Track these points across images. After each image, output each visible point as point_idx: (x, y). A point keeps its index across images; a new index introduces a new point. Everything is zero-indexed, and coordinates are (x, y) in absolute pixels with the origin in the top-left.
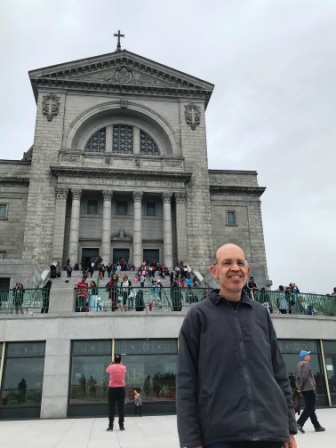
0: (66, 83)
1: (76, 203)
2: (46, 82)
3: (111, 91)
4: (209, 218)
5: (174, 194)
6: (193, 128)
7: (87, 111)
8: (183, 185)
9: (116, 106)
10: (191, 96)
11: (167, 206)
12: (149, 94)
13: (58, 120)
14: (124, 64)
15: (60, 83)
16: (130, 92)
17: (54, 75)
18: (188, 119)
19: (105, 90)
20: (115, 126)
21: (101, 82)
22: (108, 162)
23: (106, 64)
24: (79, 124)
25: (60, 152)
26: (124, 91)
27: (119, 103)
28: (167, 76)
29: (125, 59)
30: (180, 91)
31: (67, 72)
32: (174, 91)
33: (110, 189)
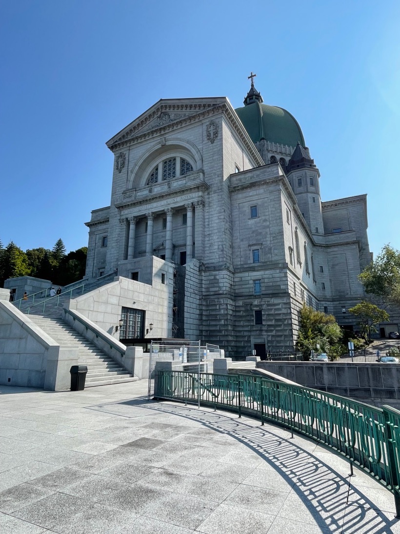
1: (132, 227)
4: (222, 217)
5: (192, 203)
6: (212, 143)
7: (141, 157)
8: (200, 194)
9: (159, 146)
10: (210, 115)
11: (189, 214)
12: (179, 127)
13: (124, 170)
14: (163, 110)
15: (124, 143)
16: (167, 131)
17: (120, 139)
18: (209, 135)
19: (151, 137)
20: (164, 162)
21: (145, 132)
22: (150, 191)
23: (150, 116)
24: (136, 169)
25: (122, 193)
26: (162, 132)
27: (160, 143)
28: (191, 106)
29: (162, 106)
30: (201, 114)
31: (127, 133)
32: (196, 116)
33: (150, 211)
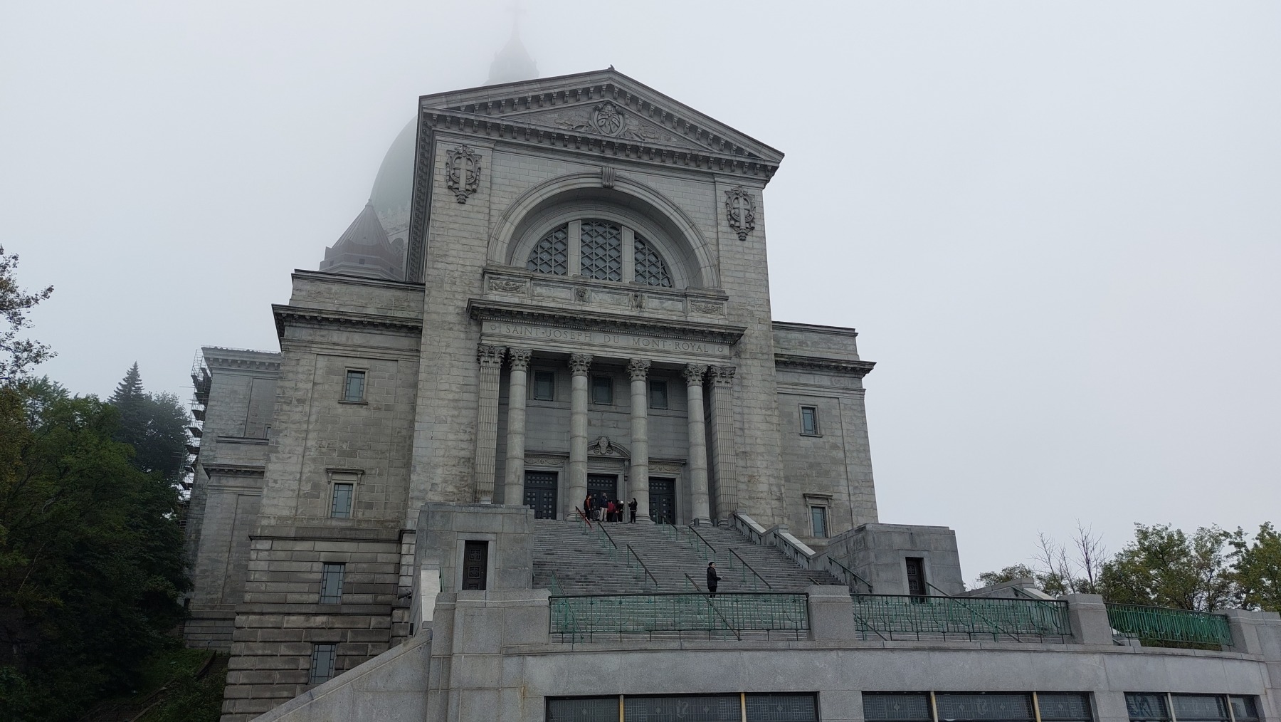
0: (496, 127)
1: (519, 376)
2: (455, 121)
3: (584, 150)
4: (775, 420)
5: (709, 368)
6: (742, 239)
7: (537, 188)
8: (726, 351)
9: (593, 183)
10: (738, 173)
11: (696, 391)
12: (657, 162)
13: (477, 202)
14: (608, 98)
15: (483, 125)
16: (621, 156)
18: (733, 218)
19: (571, 148)
20: (586, 222)
21: (564, 130)
22: (581, 296)
23: (574, 93)
24: (521, 212)
25: (484, 273)
26: (609, 154)
27: (599, 175)
28: (693, 129)
29: (610, 88)
30: (718, 161)
31: (498, 105)
32: (706, 160)
33: (588, 352)
